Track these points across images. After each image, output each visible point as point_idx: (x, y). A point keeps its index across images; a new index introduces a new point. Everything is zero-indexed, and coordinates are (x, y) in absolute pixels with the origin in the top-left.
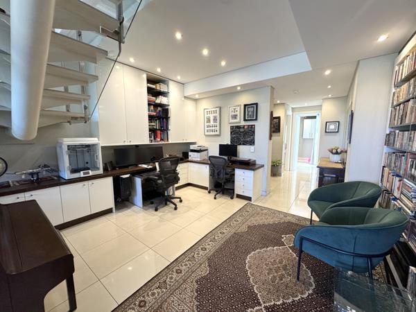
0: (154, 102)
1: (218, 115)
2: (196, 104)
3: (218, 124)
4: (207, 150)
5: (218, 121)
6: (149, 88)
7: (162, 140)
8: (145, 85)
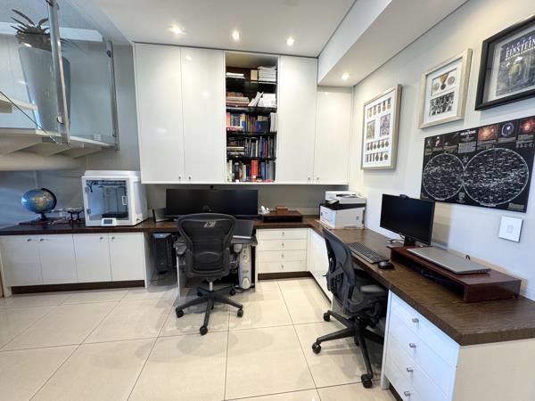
0: (246, 106)
1: (392, 111)
2: (354, 98)
3: (390, 137)
4: (364, 205)
5: (391, 129)
6: (229, 81)
7: (259, 177)
8: (221, 76)
